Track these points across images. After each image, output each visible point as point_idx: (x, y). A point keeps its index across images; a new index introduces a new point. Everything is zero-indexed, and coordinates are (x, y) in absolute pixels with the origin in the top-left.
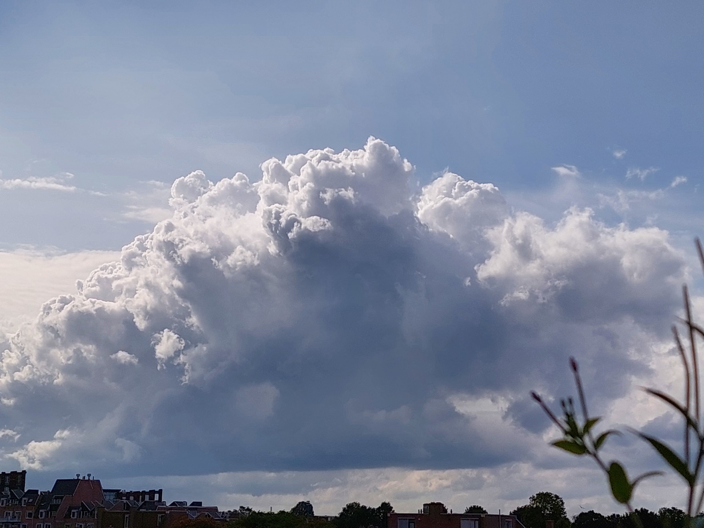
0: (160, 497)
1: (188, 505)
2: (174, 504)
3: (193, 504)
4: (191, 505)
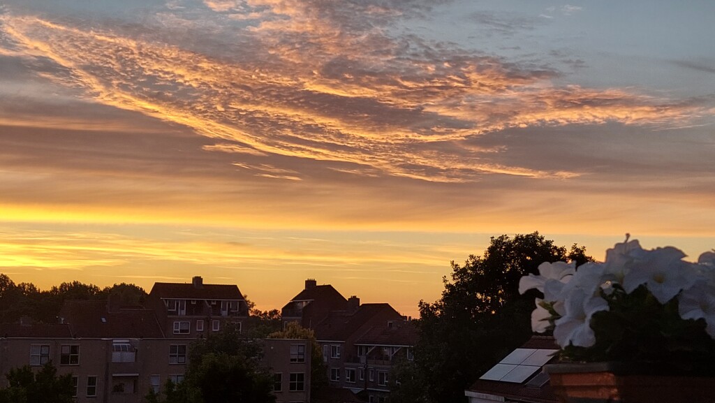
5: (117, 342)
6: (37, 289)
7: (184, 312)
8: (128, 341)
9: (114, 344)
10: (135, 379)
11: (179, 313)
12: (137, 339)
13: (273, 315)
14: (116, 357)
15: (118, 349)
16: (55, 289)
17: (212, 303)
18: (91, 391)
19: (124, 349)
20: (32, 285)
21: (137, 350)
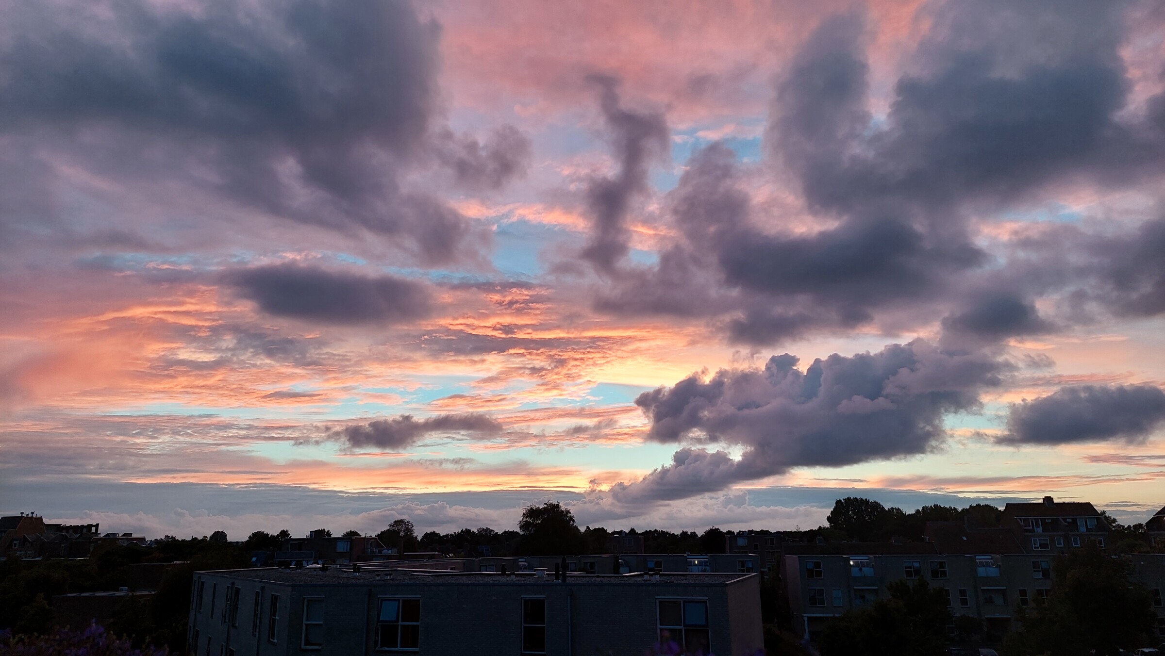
0: (97, 530)
1: (120, 536)
2: (107, 535)
3: (125, 535)
4: (122, 536)
5: (979, 558)
7: (1040, 530)
8: (990, 557)
9: (977, 560)
10: (1003, 593)
11: (1036, 530)
12: (998, 556)
13: (1139, 530)
14: (981, 571)
15: (982, 565)
17: (1068, 520)
18: (964, 602)
19: (988, 565)
21: (1000, 565)
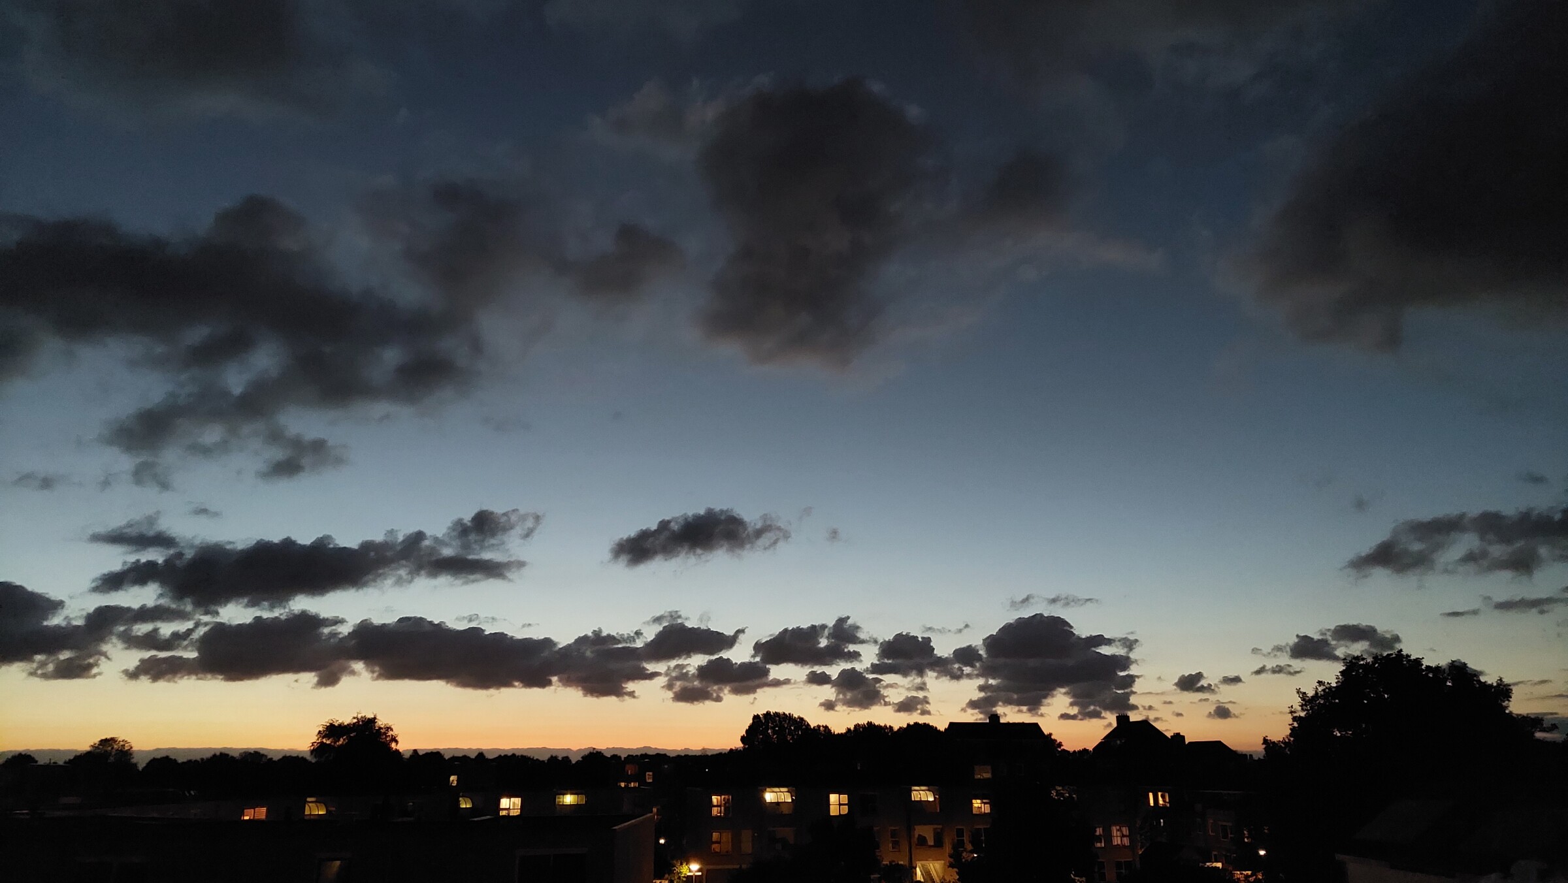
6: (832, 731)
16: (849, 730)
18: (895, 844)
20: (826, 727)
